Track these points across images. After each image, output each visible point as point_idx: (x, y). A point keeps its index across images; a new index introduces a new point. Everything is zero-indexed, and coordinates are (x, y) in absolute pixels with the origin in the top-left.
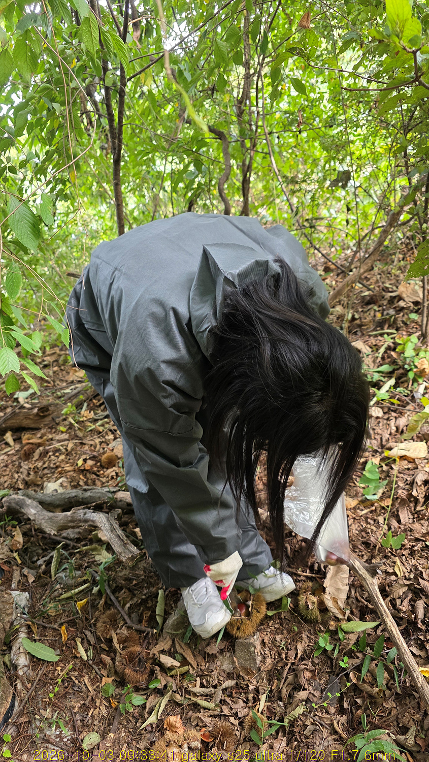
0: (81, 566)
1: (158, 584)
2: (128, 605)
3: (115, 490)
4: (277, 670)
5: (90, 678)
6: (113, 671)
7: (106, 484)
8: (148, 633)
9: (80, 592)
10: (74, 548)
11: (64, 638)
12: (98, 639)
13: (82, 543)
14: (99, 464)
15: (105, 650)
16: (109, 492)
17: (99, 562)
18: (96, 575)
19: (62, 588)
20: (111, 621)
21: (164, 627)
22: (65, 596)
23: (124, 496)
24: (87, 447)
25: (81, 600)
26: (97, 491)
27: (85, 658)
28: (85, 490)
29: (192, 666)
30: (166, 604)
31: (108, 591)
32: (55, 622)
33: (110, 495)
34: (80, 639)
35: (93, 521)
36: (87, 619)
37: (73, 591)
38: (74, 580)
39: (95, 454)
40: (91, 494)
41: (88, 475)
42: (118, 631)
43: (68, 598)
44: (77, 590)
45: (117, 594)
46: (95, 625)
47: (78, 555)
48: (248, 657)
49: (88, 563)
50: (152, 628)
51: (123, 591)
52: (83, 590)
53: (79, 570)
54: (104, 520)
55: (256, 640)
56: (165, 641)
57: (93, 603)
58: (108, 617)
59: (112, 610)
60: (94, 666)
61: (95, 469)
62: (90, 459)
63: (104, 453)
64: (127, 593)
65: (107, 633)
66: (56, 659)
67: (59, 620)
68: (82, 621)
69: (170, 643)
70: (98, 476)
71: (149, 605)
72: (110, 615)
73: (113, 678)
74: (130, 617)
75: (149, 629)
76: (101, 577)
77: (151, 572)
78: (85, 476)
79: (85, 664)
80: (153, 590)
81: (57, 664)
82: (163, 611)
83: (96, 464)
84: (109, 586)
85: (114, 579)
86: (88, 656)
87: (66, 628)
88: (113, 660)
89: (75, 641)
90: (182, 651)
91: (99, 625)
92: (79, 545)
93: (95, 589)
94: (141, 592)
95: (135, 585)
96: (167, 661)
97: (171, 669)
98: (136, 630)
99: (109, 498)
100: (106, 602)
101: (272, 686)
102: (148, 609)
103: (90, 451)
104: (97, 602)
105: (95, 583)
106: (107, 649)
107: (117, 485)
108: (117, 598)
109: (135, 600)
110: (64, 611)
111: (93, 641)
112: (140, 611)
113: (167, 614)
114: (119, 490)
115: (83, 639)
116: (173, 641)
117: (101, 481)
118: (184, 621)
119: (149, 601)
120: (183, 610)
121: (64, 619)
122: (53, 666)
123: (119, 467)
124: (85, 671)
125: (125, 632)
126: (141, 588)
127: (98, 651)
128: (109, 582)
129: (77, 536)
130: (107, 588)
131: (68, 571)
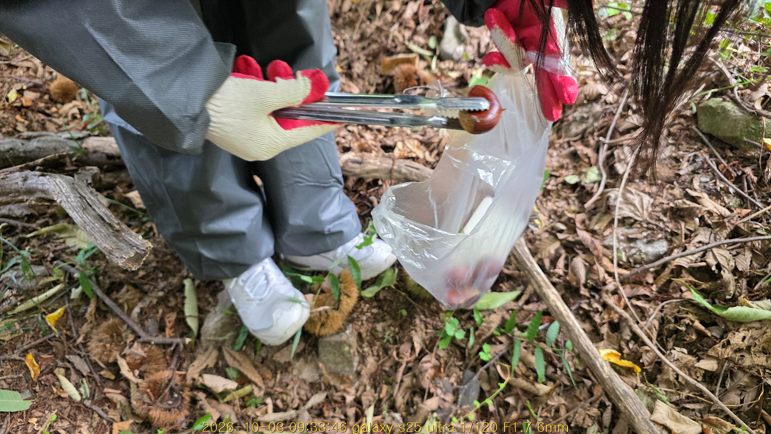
0: (44, 257)
1: (180, 271)
2: (137, 310)
3: (81, 135)
4: (385, 371)
5: (91, 426)
6: (128, 410)
7: (64, 128)
8: (177, 345)
9: (50, 298)
10: (25, 230)
11: (34, 371)
12: (95, 365)
13: (40, 221)
14: (46, 97)
15: (108, 379)
16: (71, 139)
17: (75, 249)
18: (72, 270)
19: (15, 296)
20: (112, 336)
21: (202, 332)
22: (22, 307)
23: (99, 144)
24: (20, 72)
25: (54, 310)
26: (49, 138)
27: (77, 398)
28: (29, 139)
29: (256, 385)
30: (199, 299)
31: (99, 293)
32: (13, 349)
33: (75, 144)
34: (62, 371)
35: (43, 191)
36: (69, 338)
37: (35, 299)
38: (34, 281)
39: (37, 81)
40: (40, 145)
41: (30, 114)
42: (127, 351)
43: (29, 311)
44: (42, 297)
45: (114, 295)
46: (85, 345)
47: (34, 242)
48: (339, 360)
49: (54, 252)
50: (182, 335)
51: (124, 289)
52: (54, 295)
53: (41, 264)
54: (66, 188)
55: (349, 335)
56: (207, 353)
57: (76, 313)
58: (106, 332)
59: (111, 321)
60: (95, 407)
61: (41, 105)
62: (29, 89)
63: (52, 80)
64: (133, 291)
65: (109, 356)
66: (27, 405)
67: (19, 345)
68: (62, 343)
69: (215, 354)
70: (48, 115)
71: (172, 303)
72: (109, 327)
73: (131, 421)
74: (143, 325)
75: (178, 340)
76: (82, 273)
77: (166, 255)
78: (25, 116)
79: (78, 407)
80: (175, 281)
81: (29, 413)
82: (196, 309)
83: (41, 97)
84: (98, 283)
85: (105, 273)
86: (81, 395)
87: (36, 358)
88: (127, 394)
89: (54, 375)
90: (236, 365)
91: (93, 345)
92: (34, 225)
93: (75, 293)
94: (155, 287)
95: (143, 278)
96: (217, 383)
97: (225, 393)
98: (157, 345)
99: (73, 148)
100: (98, 309)
101: (380, 392)
102: (172, 309)
103: (29, 76)
104: (82, 311)
105: (72, 282)
106: (113, 377)
107: (85, 128)
108: (116, 301)
109: (147, 300)
110: (26, 331)
111: (85, 369)
112: (159, 315)
113: (202, 313)
114: (90, 135)
115: (67, 369)
116: (220, 350)
117: (55, 123)
118: (234, 321)
119: (171, 299)
120: (229, 305)
121: (28, 343)
122: (21, 417)
123: (83, 100)
124: (80, 417)
125: (138, 350)
126: (155, 279)
127: (97, 384)
128: (97, 276)
129: (26, 212)
130: (96, 288)
131: (20, 267)
